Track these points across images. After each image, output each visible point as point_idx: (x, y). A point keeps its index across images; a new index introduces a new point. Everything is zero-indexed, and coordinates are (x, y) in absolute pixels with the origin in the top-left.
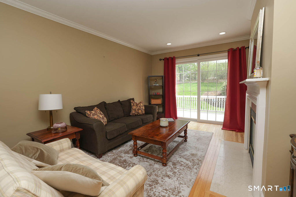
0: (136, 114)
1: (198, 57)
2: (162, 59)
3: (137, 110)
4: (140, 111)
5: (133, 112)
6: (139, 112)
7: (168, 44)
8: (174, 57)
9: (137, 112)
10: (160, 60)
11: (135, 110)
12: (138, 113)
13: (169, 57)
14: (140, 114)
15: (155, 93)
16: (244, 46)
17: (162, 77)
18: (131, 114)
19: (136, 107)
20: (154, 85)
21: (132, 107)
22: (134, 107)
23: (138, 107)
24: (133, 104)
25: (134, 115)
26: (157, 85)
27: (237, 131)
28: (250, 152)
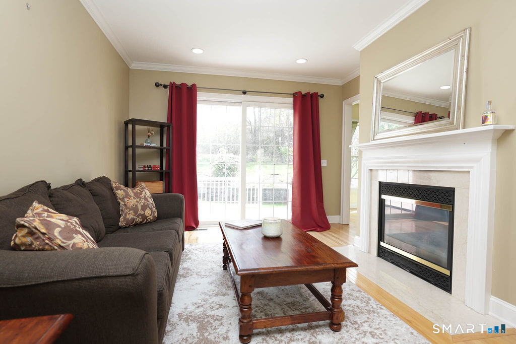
0: (139, 220)
1: (244, 95)
2: (161, 85)
3: (140, 208)
4: (148, 212)
5: (130, 216)
6: (147, 214)
8: (194, 85)
9: (140, 214)
10: (157, 85)
11: (135, 209)
12: (144, 217)
13: (183, 84)
14: (147, 220)
15: (147, 167)
16: (317, 93)
17: (161, 126)
18: (122, 222)
19: (137, 201)
20: (145, 144)
21: (124, 202)
22: (130, 200)
23: (143, 201)
24: (124, 193)
25: (130, 226)
26: (153, 145)
27: (319, 229)
28: (379, 255)
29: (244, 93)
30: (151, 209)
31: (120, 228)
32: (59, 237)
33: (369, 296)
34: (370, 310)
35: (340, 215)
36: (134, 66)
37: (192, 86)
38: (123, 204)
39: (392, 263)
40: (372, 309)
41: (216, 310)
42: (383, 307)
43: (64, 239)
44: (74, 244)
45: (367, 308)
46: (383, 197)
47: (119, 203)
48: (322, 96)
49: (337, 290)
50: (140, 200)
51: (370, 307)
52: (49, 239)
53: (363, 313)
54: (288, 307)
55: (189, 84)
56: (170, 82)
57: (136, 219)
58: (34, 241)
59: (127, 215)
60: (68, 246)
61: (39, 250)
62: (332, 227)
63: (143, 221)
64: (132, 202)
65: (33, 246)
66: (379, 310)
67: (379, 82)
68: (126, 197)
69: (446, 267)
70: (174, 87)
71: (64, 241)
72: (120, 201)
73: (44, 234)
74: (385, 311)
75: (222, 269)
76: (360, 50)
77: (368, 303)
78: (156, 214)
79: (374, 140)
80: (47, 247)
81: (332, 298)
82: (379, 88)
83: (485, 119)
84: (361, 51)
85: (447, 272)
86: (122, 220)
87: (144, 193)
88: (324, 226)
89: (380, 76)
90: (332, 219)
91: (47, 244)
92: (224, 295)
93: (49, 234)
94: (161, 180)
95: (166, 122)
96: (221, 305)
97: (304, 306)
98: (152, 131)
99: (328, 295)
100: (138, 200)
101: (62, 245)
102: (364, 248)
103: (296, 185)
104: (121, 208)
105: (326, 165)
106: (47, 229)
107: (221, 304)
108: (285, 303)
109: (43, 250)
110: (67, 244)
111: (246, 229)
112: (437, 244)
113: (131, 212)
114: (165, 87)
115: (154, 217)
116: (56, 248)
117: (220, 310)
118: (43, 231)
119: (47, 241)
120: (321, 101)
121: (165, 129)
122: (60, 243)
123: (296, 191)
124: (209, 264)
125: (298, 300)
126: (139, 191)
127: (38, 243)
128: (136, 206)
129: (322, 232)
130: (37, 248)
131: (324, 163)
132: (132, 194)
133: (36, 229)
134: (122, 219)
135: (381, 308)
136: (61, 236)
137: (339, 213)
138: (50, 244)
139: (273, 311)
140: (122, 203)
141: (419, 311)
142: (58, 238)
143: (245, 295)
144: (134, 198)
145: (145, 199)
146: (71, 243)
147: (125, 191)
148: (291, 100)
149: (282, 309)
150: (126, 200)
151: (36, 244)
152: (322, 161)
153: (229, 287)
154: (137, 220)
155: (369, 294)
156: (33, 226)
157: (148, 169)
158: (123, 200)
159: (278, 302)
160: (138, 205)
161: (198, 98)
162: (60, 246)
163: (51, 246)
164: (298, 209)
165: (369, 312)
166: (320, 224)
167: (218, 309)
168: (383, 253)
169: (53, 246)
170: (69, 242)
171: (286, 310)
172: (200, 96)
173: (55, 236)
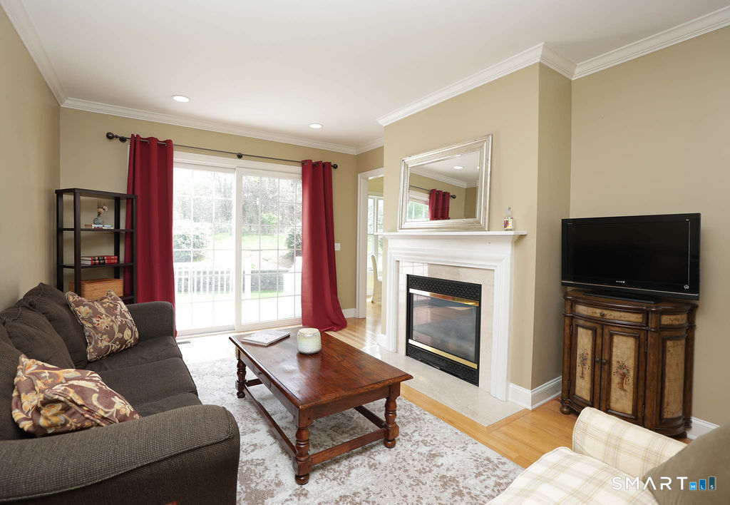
0: (115, 347)
1: (239, 160)
2: (117, 137)
3: (117, 330)
4: (127, 334)
5: (103, 344)
6: (126, 337)
7: (177, 99)
8: (169, 142)
9: (117, 339)
10: (110, 137)
11: (110, 332)
12: (123, 341)
13: (151, 139)
14: (127, 345)
15: (98, 260)
16: (330, 163)
17: (117, 199)
18: (91, 353)
19: (112, 321)
20: (94, 226)
21: (93, 323)
22: (102, 320)
23: (119, 318)
24: (90, 311)
25: (103, 357)
26: (106, 227)
27: (335, 328)
28: (407, 354)
29: (240, 156)
30: (131, 329)
31: (89, 362)
32: (100, 407)
33: (410, 403)
34: (416, 418)
35: (355, 307)
36: (69, 103)
37: (165, 141)
38: (91, 326)
39: (422, 361)
40: (417, 417)
41: (252, 453)
42: (426, 412)
43: (106, 407)
44: (118, 411)
45: (412, 416)
46: (412, 291)
47: (83, 326)
48: (335, 167)
49: (392, 405)
50: (116, 318)
51: (415, 414)
52: (90, 411)
53: (409, 422)
54: (334, 431)
55: (162, 138)
56: (133, 135)
57: (112, 346)
58: (68, 418)
59: (99, 342)
60: (112, 415)
61: (77, 430)
62: (349, 324)
63: (121, 347)
64: (104, 322)
65: (68, 425)
66: (423, 417)
67: (406, 165)
68: (95, 317)
69: (474, 360)
70: (138, 143)
71: (107, 410)
72: (83, 322)
73: (81, 406)
74: (429, 417)
75: (237, 397)
76: (384, 125)
77: (412, 410)
78: (137, 335)
79: (401, 229)
80: (87, 424)
81: (386, 415)
82: (406, 171)
83: (506, 224)
84: (385, 127)
85: (475, 366)
86: (92, 350)
87: (119, 307)
88: (341, 324)
89: (407, 160)
90: (348, 313)
91: (87, 418)
92: (253, 431)
93: (87, 404)
94: (117, 277)
95: (126, 193)
96: (255, 445)
97: (350, 427)
98: (104, 205)
99: (381, 415)
100: (113, 318)
101: (106, 416)
102: (391, 348)
103: (306, 275)
104: (87, 334)
105: (339, 249)
106: (83, 399)
107: (254, 443)
108: (329, 427)
109: (82, 429)
110: (110, 413)
111: (272, 344)
112: (462, 337)
113: (104, 337)
114: (123, 140)
115: (135, 339)
116: (99, 421)
117: (256, 451)
118: (80, 402)
119: (87, 416)
120: (334, 172)
121: (123, 203)
122: (103, 414)
123: (307, 283)
124: (215, 393)
125: (341, 421)
126: (111, 305)
127: (75, 420)
128: (112, 327)
129: (339, 332)
130: (74, 427)
131: (337, 247)
132: (103, 311)
133: (72, 401)
134: (90, 349)
135: (426, 414)
136: (101, 404)
137: (354, 305)
138: (92, 418)
139: (318, 439)
140: (87, 325)
141: (455, 409)
142: (99, 409)
143: (303, 430)
144: (106, 316)
145: (122, 315)
146: (113, 411)
147: (90, 307)
148: (299, 169)
149: (328, 435)
150: (94, 320)
151: (73, 422)
152: (335, 244)
153: (255, 420)
154: (113, 348)
155: (410, 401)
156: (69, 398)
157: (100, 263)
158: (89, 320)
159: (321, 427)
160: (114, 325)
161: (175, 159)
162: (103, 418)
163: (92, 421)
164: (310, 305)
165: (415, 420)
166: (334, 321)
167: (253, 451)
168: (411, 351)
169: (95, 420)
170: (112, 410)
171: (333, 436)
172: (178, 156)
173: (95, 406)
